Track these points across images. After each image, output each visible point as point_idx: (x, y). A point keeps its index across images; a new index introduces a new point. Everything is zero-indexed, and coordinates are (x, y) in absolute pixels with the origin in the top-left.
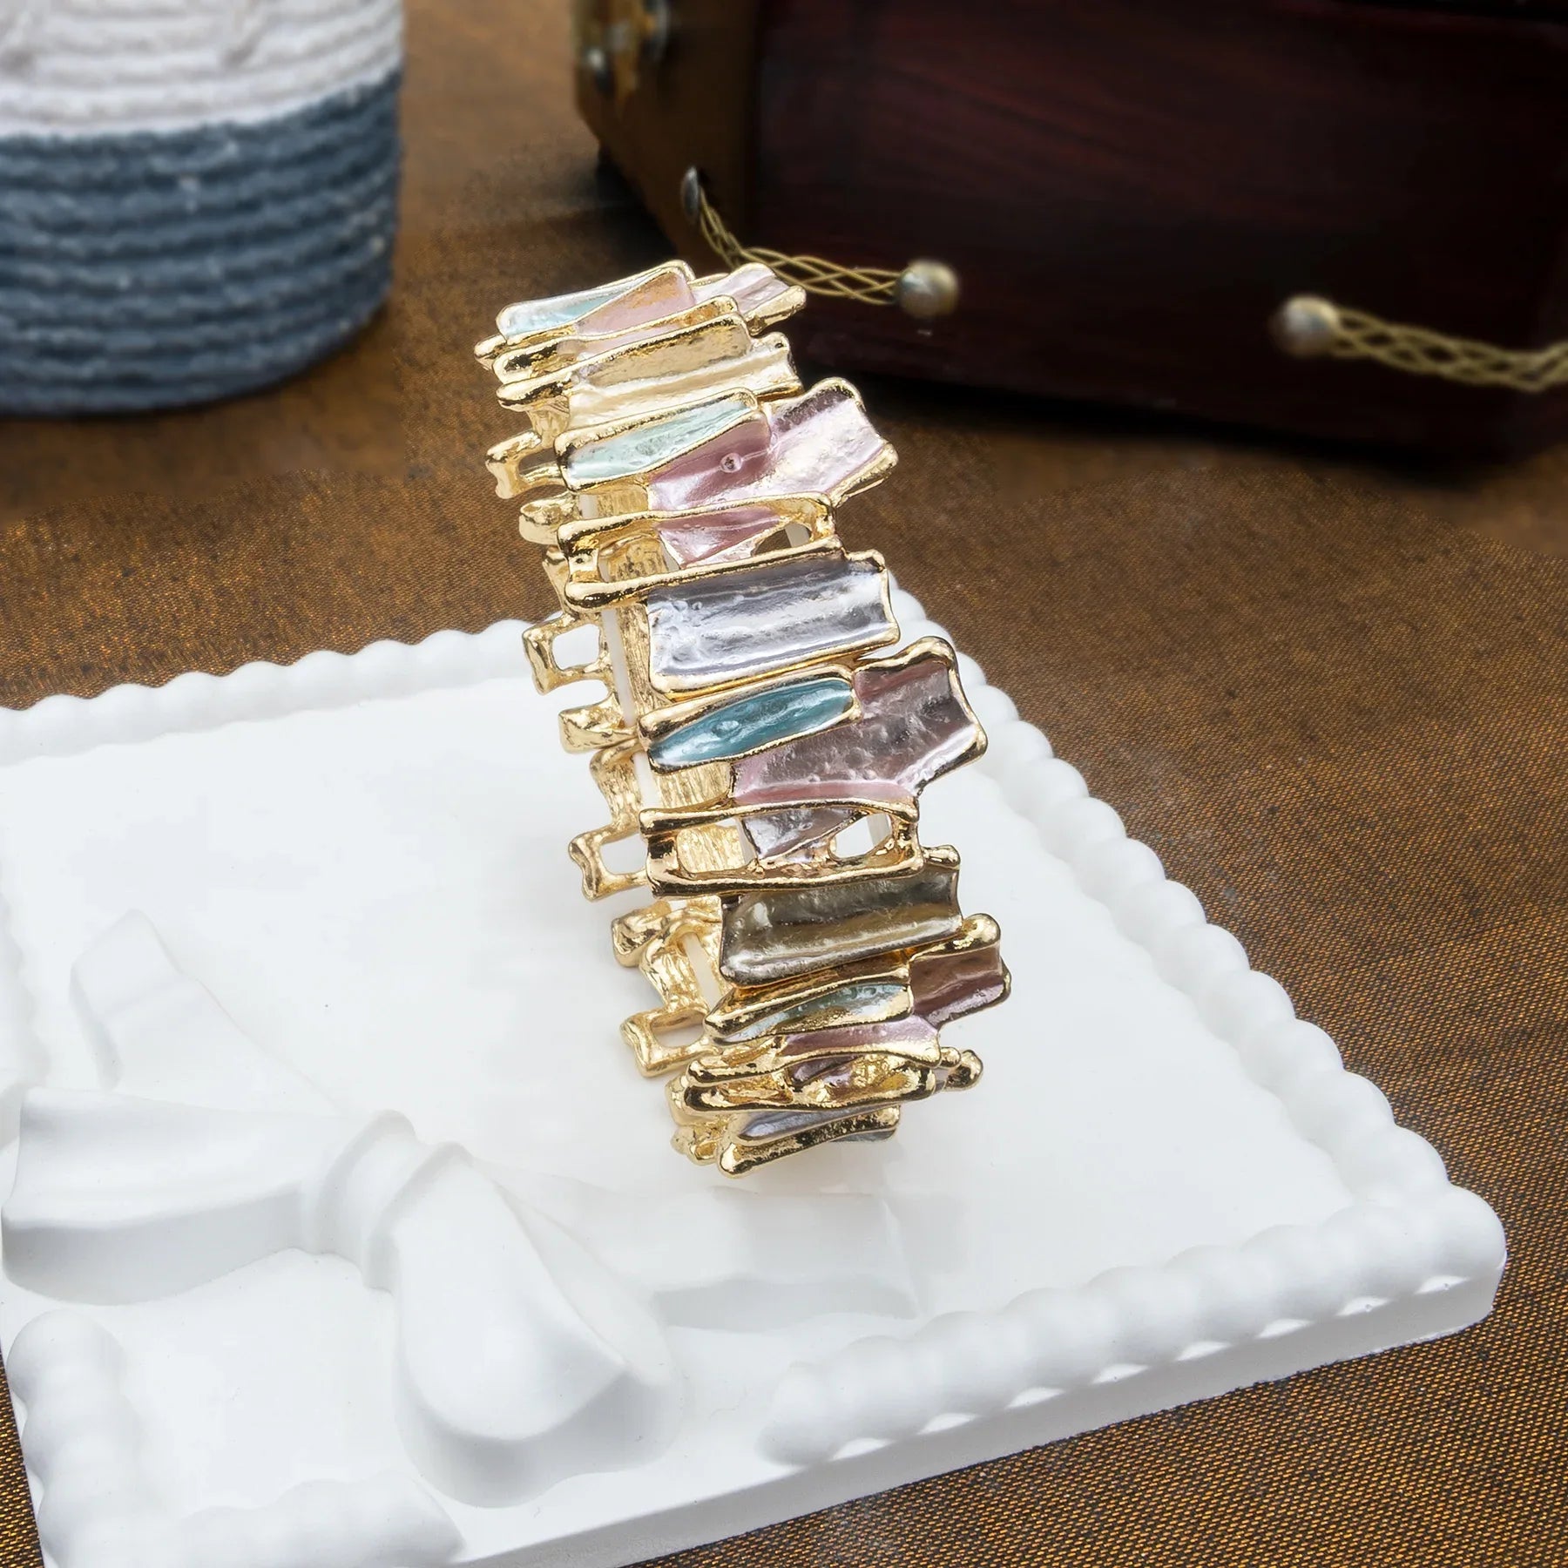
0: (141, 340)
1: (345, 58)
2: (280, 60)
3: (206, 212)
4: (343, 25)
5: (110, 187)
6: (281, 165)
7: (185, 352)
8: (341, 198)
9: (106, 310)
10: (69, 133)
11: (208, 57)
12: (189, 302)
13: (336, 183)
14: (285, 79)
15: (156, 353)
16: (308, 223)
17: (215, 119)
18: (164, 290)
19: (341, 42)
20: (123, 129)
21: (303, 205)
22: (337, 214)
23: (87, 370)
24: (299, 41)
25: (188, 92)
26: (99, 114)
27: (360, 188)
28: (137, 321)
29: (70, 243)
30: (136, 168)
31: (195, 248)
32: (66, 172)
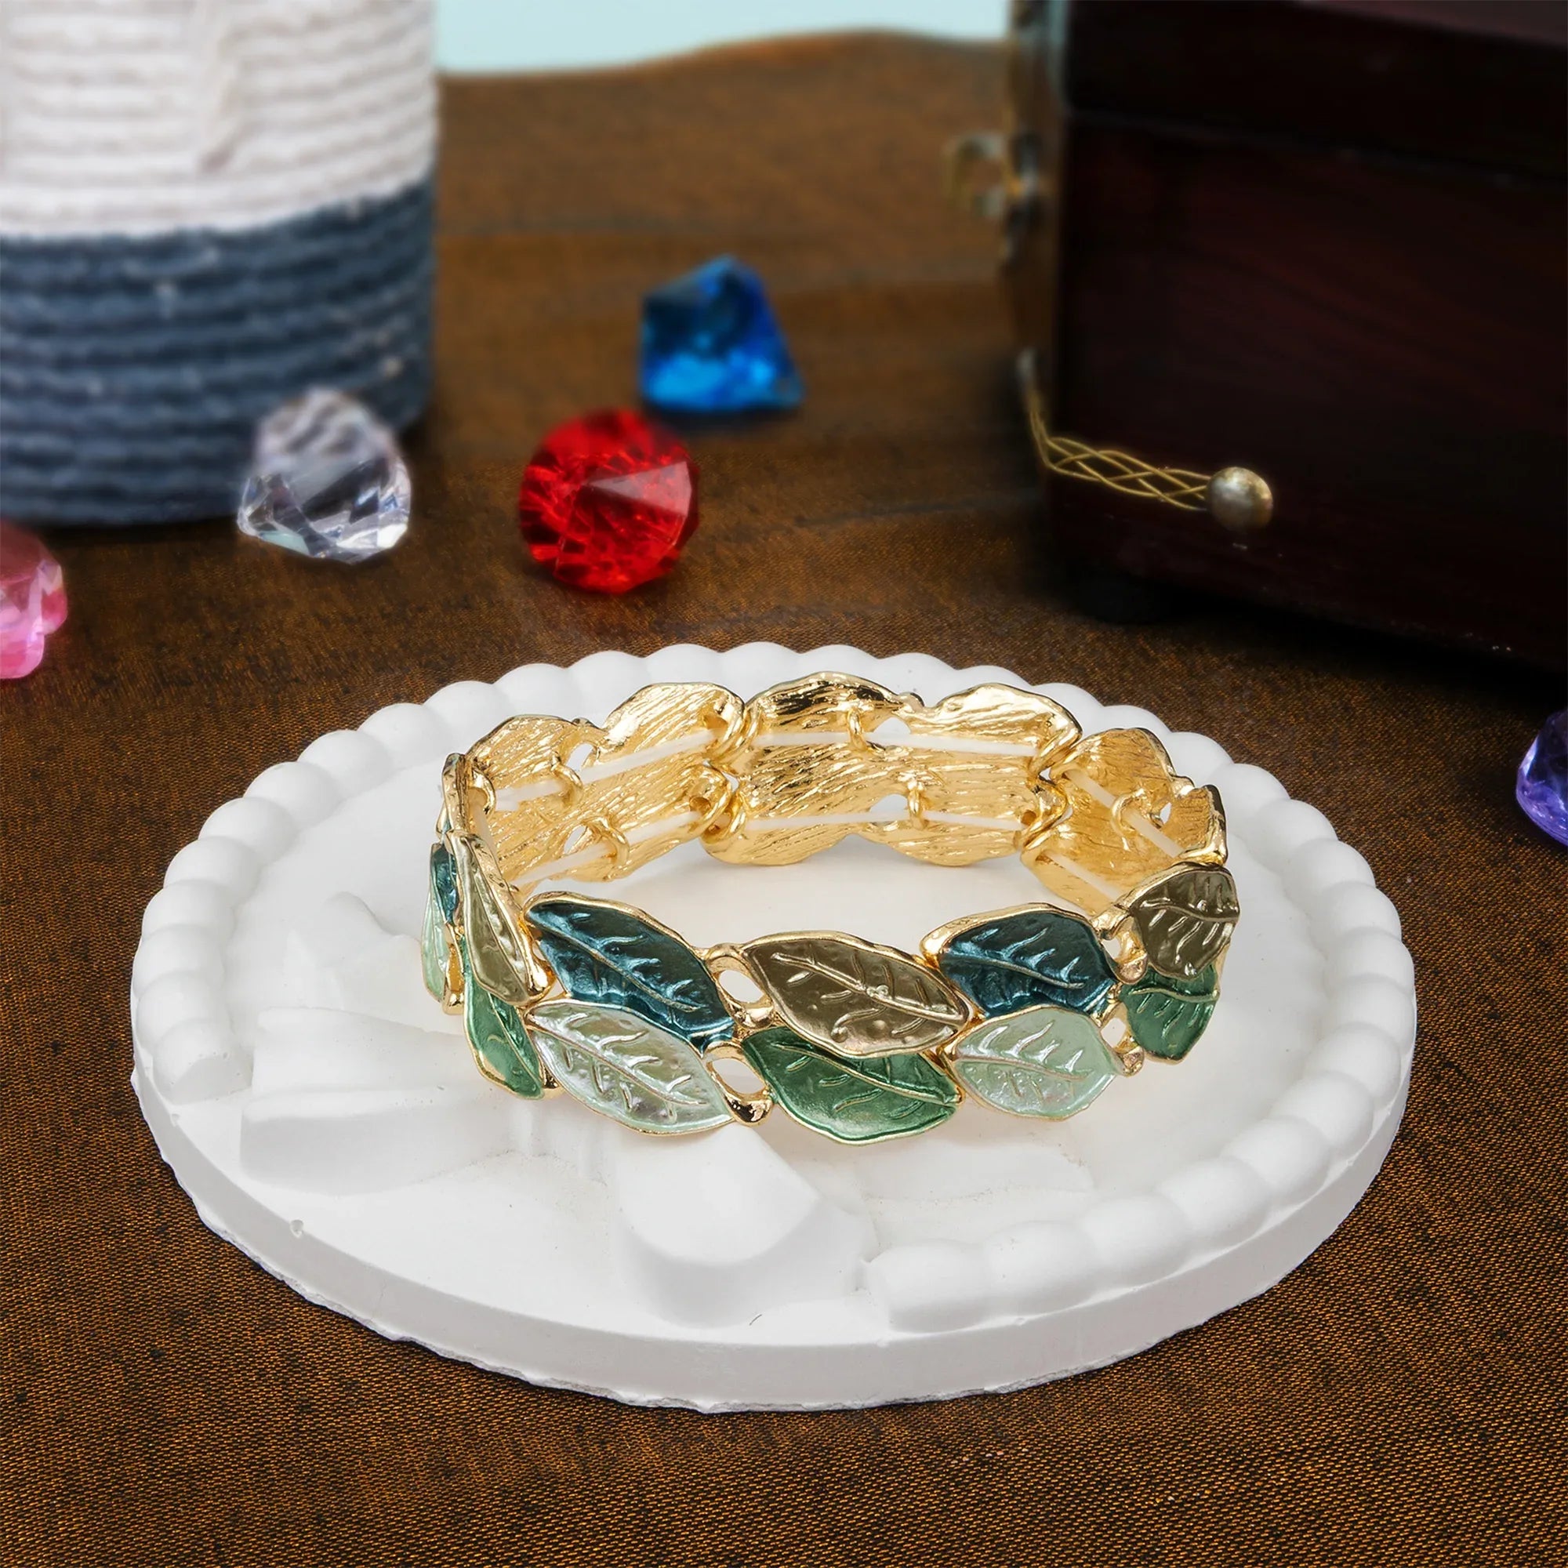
0: (113, 450)
1: (345, 168)
2: (266, 167)
3: (183, 320)
4: (341, 134)
5: (84, 289)
6: (269, 275)
7: (159, 466)
8: (339, 314)
9: (77, 417)
10: (38, 231)
11: (185, 161)
12: (164, 413)
13: (337, 296)
14: (273, 185)
15: (132, 465)
16: (297, 338)
17: (193, 223)
18: (138, 399)
19: (340, 151)
20: (90, 229)
21: (295, 319)
22: (337, 331)
23: (62, 478)
24: (285, 147)
25: (163, 196)
26: (67, 214)
27: (366, 304)
28: (109, 430)
29: (41, 347)
30: (107, 270)
31: (171, 357)
32: (38, 272)
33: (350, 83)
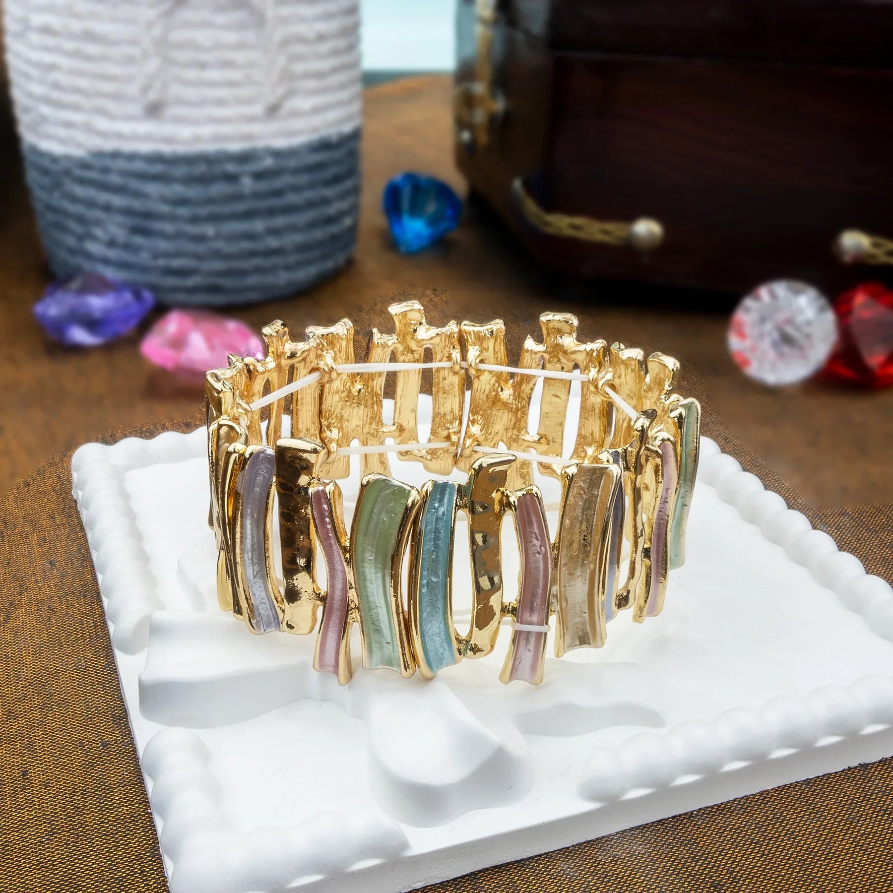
0: (218, 265)
1: (332, 116)
2: (296, 114)
3: (256, 195)
4: (329, 98)
5: (203, 180)
6: (297, 171)
7: (242, 273)
8: (328, 192)
9: (201, 248)
10: (181, 149)
11: (258, 109)
12: (246, 245)
13: (327, 183)
14: (298, 124)
15: (227, 273)
16: (310, 205)
17: (260, 144)
18: (232, 238)
19: (329, 107)
20: (210, 147)
21: (309, 195)
22: (326, 201)
23: (191, 282)
24: (304, 103)
25: (245, 128)
26: (197, 139)
27: (339, 188)
28: (217, 255)
29: (183, 211)
30: (217, 169)
31: (249, 215)
32: (180, 171)
33: (335, 70)
